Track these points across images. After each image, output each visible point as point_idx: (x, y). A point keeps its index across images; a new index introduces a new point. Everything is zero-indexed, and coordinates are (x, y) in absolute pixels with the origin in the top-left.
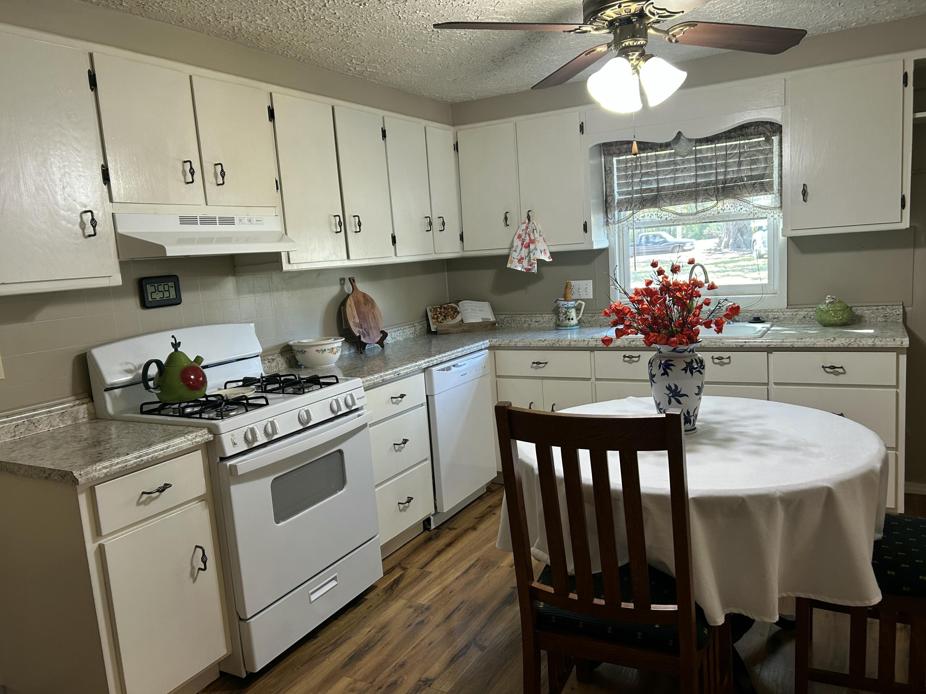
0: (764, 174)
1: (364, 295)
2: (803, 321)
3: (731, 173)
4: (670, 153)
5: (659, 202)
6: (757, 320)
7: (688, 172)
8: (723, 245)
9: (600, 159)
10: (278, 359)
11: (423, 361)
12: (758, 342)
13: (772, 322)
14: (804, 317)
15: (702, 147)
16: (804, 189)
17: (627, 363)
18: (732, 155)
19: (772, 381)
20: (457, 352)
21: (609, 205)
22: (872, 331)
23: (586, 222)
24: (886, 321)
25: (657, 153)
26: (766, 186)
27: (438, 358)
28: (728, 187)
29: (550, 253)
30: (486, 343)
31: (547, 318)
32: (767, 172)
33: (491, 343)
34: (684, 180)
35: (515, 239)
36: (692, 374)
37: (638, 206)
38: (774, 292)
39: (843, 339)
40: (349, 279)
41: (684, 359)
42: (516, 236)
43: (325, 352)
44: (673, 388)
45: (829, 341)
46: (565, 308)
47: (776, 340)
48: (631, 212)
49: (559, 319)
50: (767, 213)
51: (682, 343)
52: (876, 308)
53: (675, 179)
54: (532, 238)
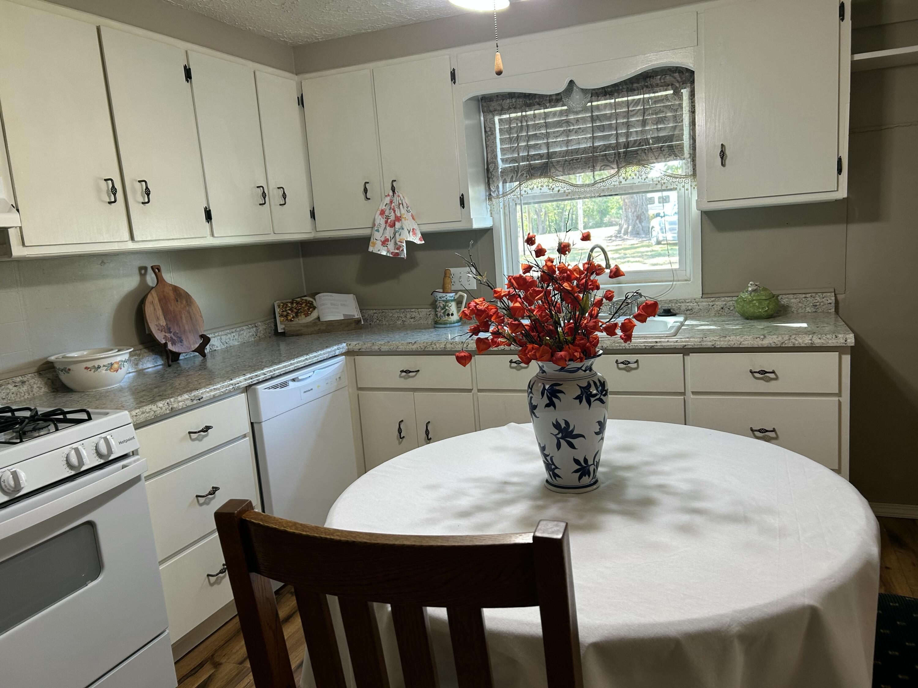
0: (674, 135)
1: (176, 289)
2: (720, 312)
3: (634, 134)
4: (561, 111)
5: (550, 170)
6: (668, 313)
7: (582, 133)
8: (623, 231)
9: (478, 117)
10: (32, 381)
11: (242, 378)
12: (672, 342)
13: (685, 314)
14: (722, 308)
15: (599, 103)
16: (722, 151)
17: (514, 370)
18: (634, 112)
19: (689, 389)
20: (297, 363)
21: (491, 174)
22: (805, 325)
23: (462, 195)
24: (816, 312)
25: (546, 110)
26: (675, 150)
27: (267, 372)
28: (631, 151)
29: (422, 234)
30: (343, 347)
31: (423, 313)
32: (677, 132)
33: (349, 347)
34: (579, 143)
35: (376, 217)
36: (590, 405)
37: (525, 175)
38: (686, 278)
39: (775, 337)
40: (152, 267)
41: (577, 382)
42: (379, 212)
43: (99, 370)
44: (563, 425)
45: (758, 339)
46: (443, 301)
47: (693, 339)
48: (518, 183)
49: (437, 315)
50: (677, 183)
51: (574, 359)
52: (804, 296)
53: (568, 142)
54: (399, 215)
